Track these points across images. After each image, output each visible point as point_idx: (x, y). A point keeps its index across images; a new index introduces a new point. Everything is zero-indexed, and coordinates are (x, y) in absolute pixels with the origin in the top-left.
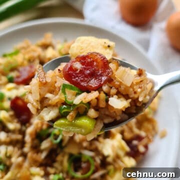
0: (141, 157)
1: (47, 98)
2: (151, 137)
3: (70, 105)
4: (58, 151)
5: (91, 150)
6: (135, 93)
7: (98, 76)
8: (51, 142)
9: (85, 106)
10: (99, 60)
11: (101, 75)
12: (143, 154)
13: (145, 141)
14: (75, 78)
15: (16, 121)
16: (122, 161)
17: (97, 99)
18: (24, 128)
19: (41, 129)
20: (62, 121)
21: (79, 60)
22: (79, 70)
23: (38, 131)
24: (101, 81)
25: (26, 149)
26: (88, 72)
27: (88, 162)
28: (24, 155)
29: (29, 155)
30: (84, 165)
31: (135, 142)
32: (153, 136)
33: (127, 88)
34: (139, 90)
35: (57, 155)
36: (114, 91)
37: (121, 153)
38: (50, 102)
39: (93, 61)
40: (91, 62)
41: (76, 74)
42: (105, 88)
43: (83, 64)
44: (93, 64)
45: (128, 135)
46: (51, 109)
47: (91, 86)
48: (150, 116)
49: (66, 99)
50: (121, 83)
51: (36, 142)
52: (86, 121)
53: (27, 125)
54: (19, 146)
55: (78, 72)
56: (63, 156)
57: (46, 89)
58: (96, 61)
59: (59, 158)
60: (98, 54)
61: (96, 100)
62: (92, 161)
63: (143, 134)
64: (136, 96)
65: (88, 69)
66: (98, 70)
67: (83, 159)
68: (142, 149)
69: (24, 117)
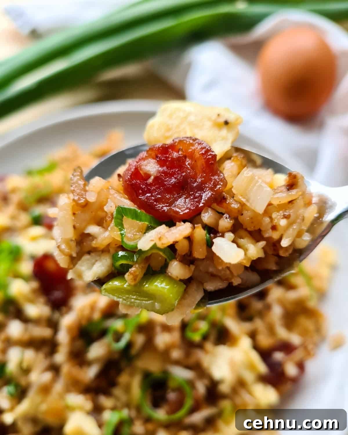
0: (288, 386)
1: (89, 235)
2: (310, 347)
3: (133, 251)
4: (123, 364)
5: (188, 367)
6: (274, 228)
7: (192, 189)
8: (109, 346)
9: (161, 253)
10: (197, 155)
11: (201, 188)
12: (295, 381)
13: (298, 355)
14: (144, 194)
15: (42, 300)
16: (250, 393)
17: (189, 238)
18: (56, 315)
19: (90, 320)
20: (116, 283)
21: (153, 154)
22: (152, 177)
23: (84, 322)
24: (199, 202)
25: (60, 357)
26: (173, 180)
27: (180, 390)
28: (55, 369)
29: (66, 369)
30: (172, 396)
31: (278, 356)
32: (316, 345)
33: (255, 216)
34: (283, 222)
35: (119, 372)
36: (225, 223)
37: (249, 377)
38: (94, 244)
39: (185, 157)
40: (179, 159)
41: (147, 185)
42: (207, 217)
43: (161, 163)
44: (184, 162)
45: (265, 341)
46: (98, 258)
47: (177, 213)
48: (312, 304)
49: (122, 239)
50: (243, 205)
51: (79, 344)
52: (163, 285)
53: (64, 309)
54: (46, 349)
55: (150, 180)
56: (132, 375)
57: (87, 216)
58: (191, 156)
59: (123, 379)
60: (195, 140)
61: (186, 243)
62: (187, 389)
63: (295, 339)
64: (275, 236)
65: (171, 175)
66: (195, 177)
67: (172, 384)
68: (291, 370)
69: (58, 294)
